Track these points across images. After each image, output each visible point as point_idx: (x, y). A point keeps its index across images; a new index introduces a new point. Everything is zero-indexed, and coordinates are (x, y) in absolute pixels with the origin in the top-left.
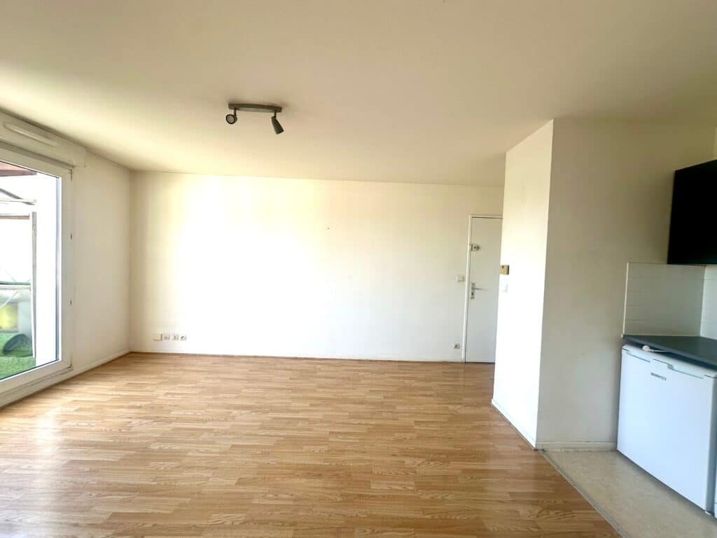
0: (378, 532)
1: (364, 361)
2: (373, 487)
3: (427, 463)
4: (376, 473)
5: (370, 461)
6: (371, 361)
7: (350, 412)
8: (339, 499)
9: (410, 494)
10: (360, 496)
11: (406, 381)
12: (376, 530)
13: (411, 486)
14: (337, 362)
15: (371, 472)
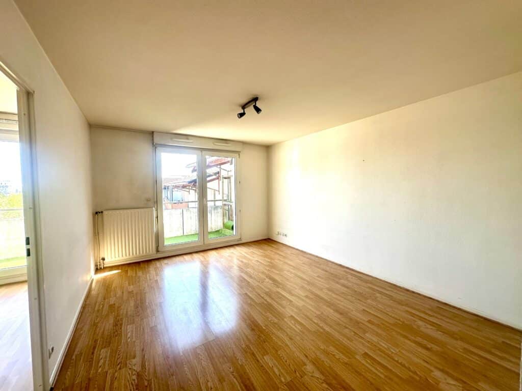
0: (233, 375)
1: (400, 287)
2: (265, 357)
3: (321, 381)
4: (279, 353)
5: (287, 345)
6: (408, 290)
7: (322, 313)
8: (244, 346)
9: (277, 382)
10: (253, 354)
11: (420, 323)
12: (234, 374)
13: (285, 379)
14: (370, 279)
15: (277, 351)
